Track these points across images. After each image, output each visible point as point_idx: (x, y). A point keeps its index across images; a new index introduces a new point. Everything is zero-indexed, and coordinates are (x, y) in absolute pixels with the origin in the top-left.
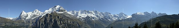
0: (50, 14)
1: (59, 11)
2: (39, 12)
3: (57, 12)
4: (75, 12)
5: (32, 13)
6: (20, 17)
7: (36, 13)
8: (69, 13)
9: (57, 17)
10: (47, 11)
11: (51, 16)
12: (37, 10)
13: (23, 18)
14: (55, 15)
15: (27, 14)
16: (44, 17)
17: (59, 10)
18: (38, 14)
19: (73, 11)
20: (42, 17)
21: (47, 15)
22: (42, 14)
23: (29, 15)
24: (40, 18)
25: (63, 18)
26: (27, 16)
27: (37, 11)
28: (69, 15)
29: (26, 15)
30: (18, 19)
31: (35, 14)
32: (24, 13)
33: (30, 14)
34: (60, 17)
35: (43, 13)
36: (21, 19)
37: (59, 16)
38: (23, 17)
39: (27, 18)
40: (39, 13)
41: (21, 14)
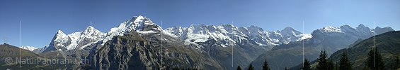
0: (121, 38)
1: (143, 30)
2: (97, 32)
3: (138, 31)
4: (181, 31)
5: (82, 34)
6: (52, 46)
7: (90, 34)
8: (166, 32)
9: (138, 43)
10: (114, 31)
11: (124, 40)
12: (92, 28)
13: (60, 47)
14: (134, 38)
15: (69, 38)
16: (108, 44)
17: (143, 27)
18: (95, 37)
19: (176, 28)
20: (103, 45)
21: (115, 38)
22: (104, 37)
23: (72, 39)
24: (98, 48)
25: (154, 44)
26: (69, 42)
27: (92, 31)
28: (167, 37)
29: (67, 40)
30: (47, 50)
31: (89, 36)
32: (62, 36)
33: (76, 37)
34: (145, 43)
35: (105, 34)
36: (54, 49)
37: (142, 39)
38: (59, 45)
39: (69, 48)
40: (96, 35)
41: (55, 37)
